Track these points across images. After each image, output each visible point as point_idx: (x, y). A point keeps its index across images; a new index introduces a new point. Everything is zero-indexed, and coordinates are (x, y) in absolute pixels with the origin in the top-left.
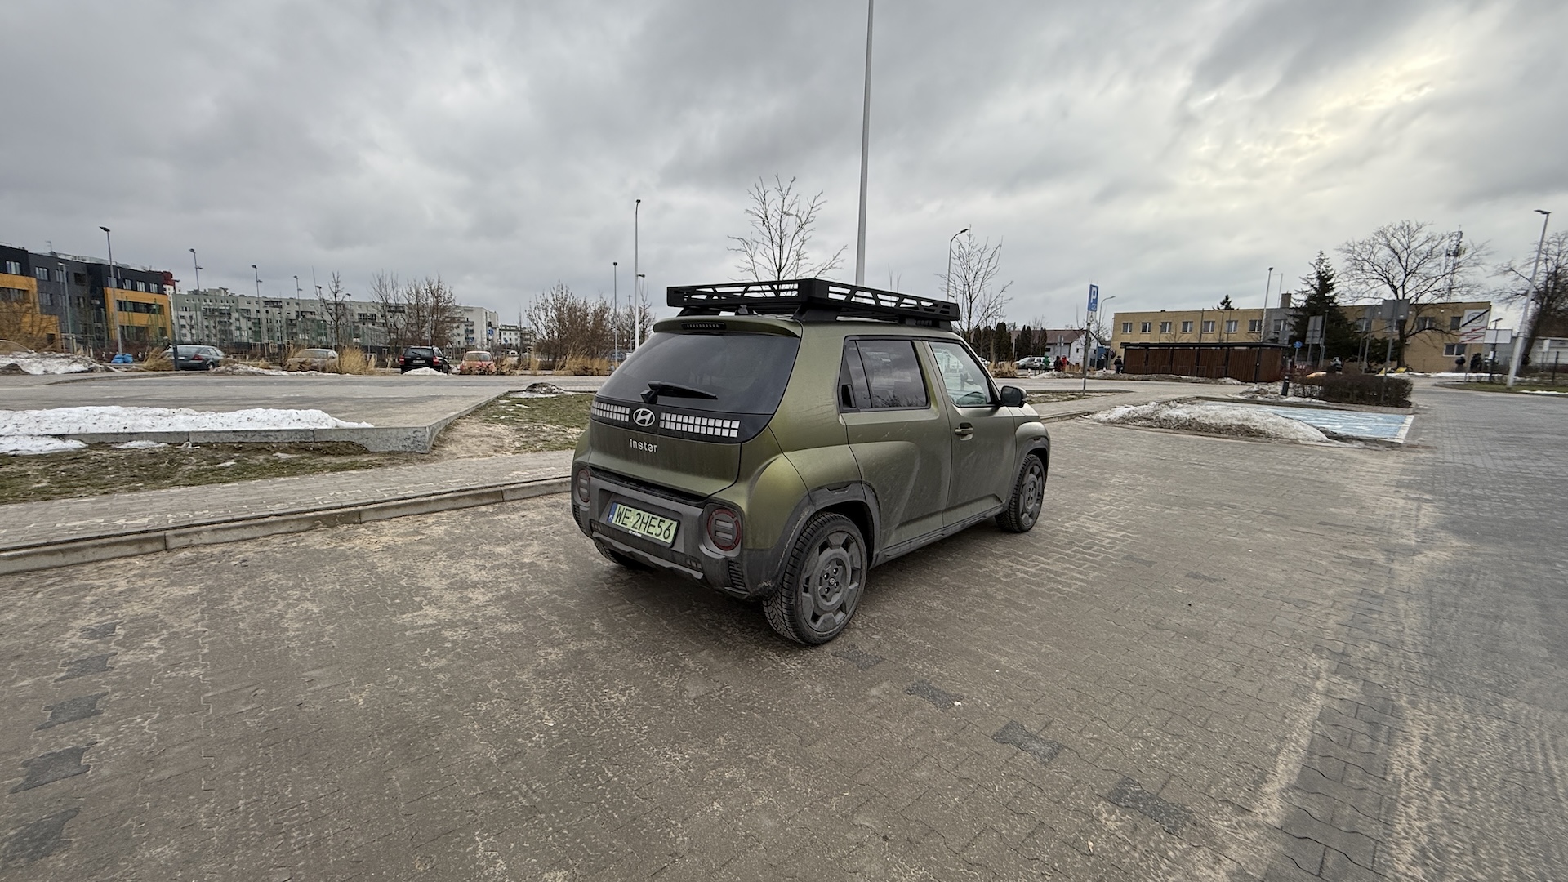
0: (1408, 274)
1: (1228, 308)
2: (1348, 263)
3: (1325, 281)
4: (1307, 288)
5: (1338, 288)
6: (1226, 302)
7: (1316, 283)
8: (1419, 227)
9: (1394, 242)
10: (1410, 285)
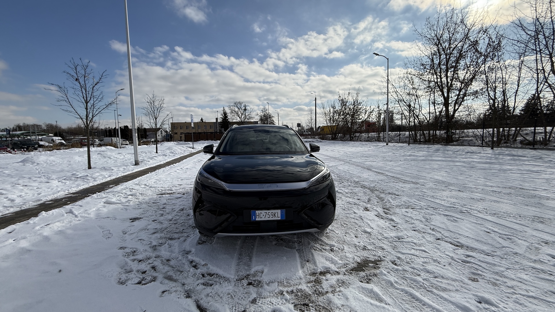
0: (242, 114)
1: (202, 121)
2: (230, 111)
3: (225, 114)
4: (222, 117)
5: (229, 117)
6: (202, 120)
7: (223, 115)
8: (242, 103)
9: (238, 106)
10: (242, 117)
